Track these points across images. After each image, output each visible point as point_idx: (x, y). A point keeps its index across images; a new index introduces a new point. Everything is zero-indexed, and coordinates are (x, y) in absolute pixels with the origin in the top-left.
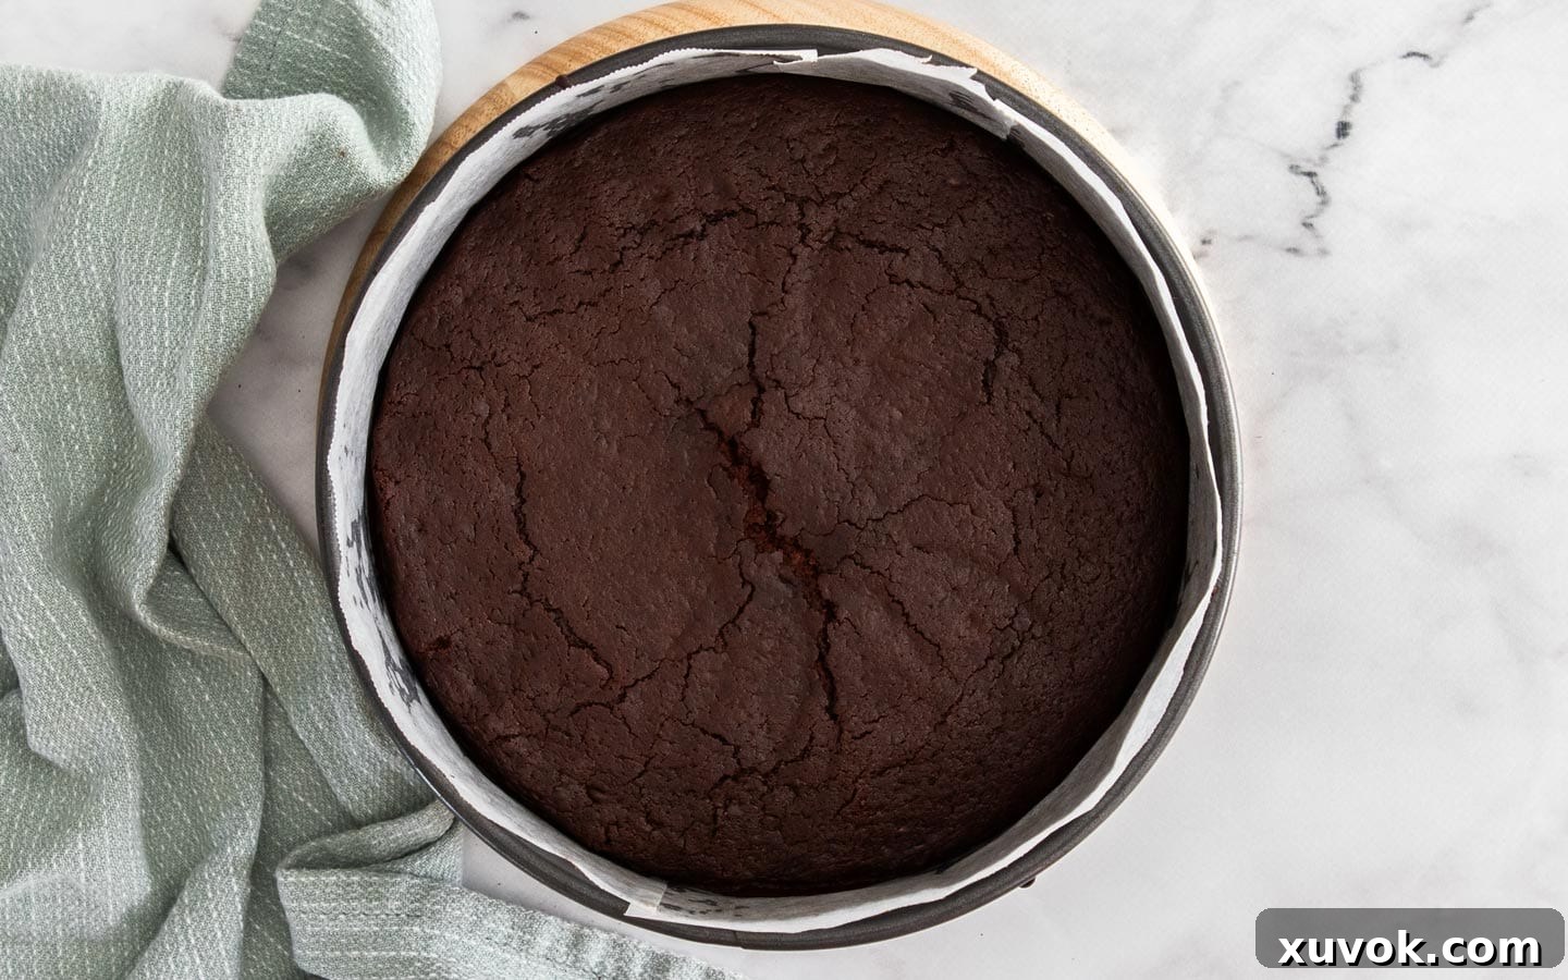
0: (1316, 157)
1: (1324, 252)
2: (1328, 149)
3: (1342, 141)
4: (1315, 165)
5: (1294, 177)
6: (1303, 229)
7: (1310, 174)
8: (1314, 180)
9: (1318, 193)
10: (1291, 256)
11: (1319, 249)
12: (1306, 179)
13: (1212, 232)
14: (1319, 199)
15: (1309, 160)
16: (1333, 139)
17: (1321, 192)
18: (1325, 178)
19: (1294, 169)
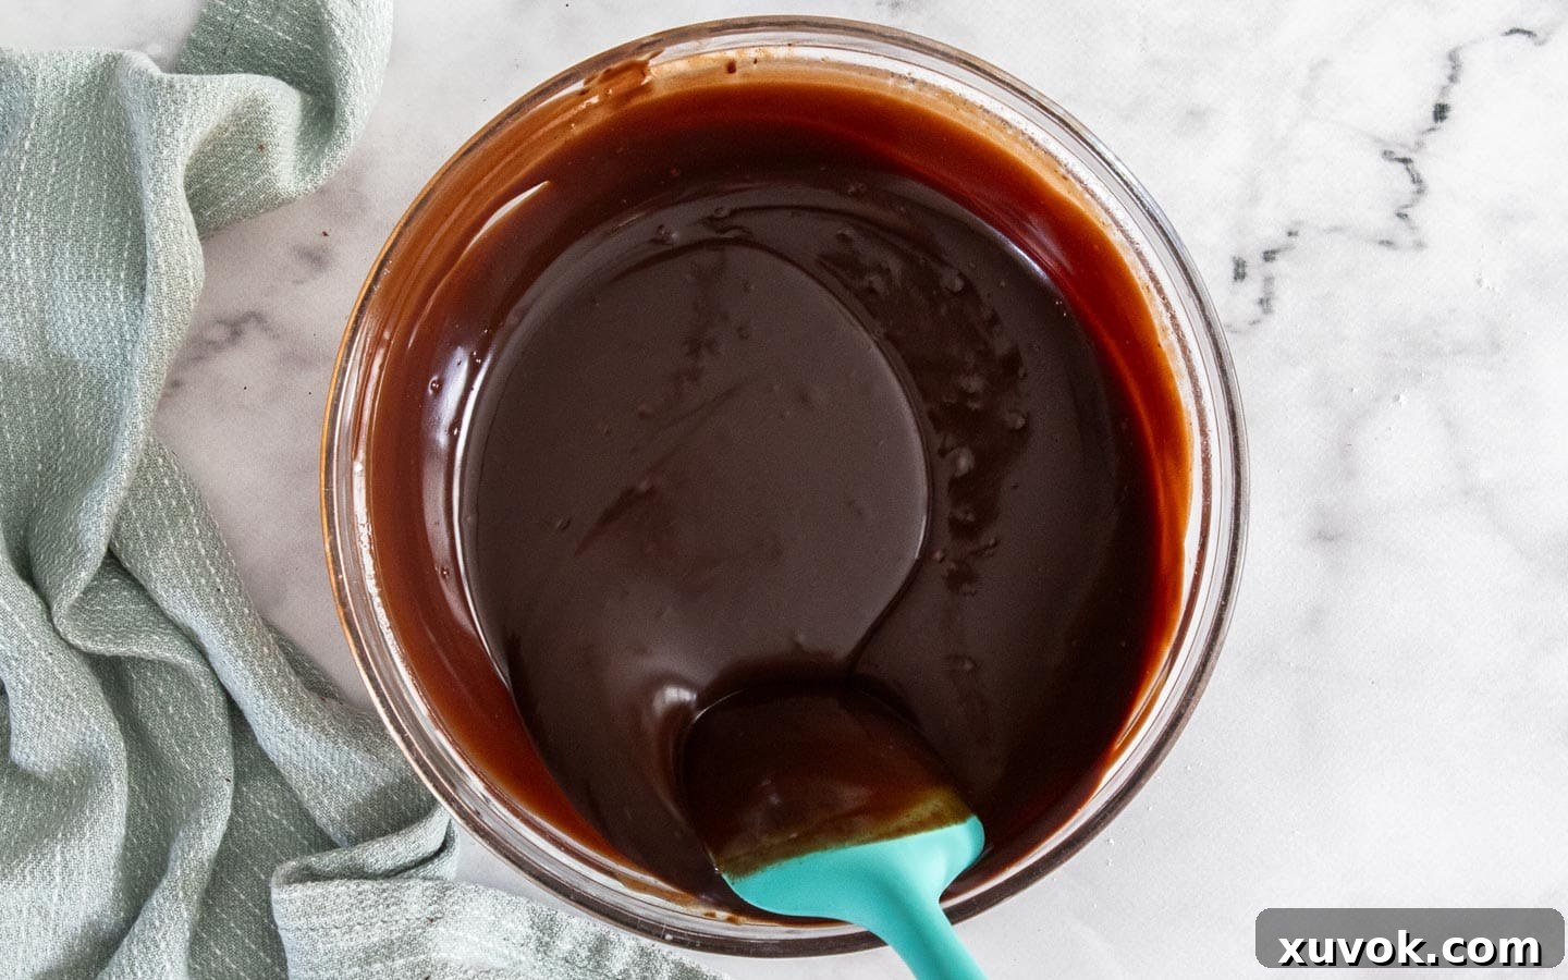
0: (1411, 142)
1: (1420, 245)
2: (1423, 133)
3: (1439, 123)
4: (1411, 151)
5: (1387, 163)
6: (1397, 219)
7: (1405, 161)
8: (1410, 166)
9: (1414, 181)
10: (1384, 249)
11: (1415, 241)
12: (1401, 166)
13: (1299, 223)
14: (1414, 187)
15: (1403, 146)
16: (1430, 122)
17: (1417, 180)
18: (1422, 165)
19: (1387, 155)
